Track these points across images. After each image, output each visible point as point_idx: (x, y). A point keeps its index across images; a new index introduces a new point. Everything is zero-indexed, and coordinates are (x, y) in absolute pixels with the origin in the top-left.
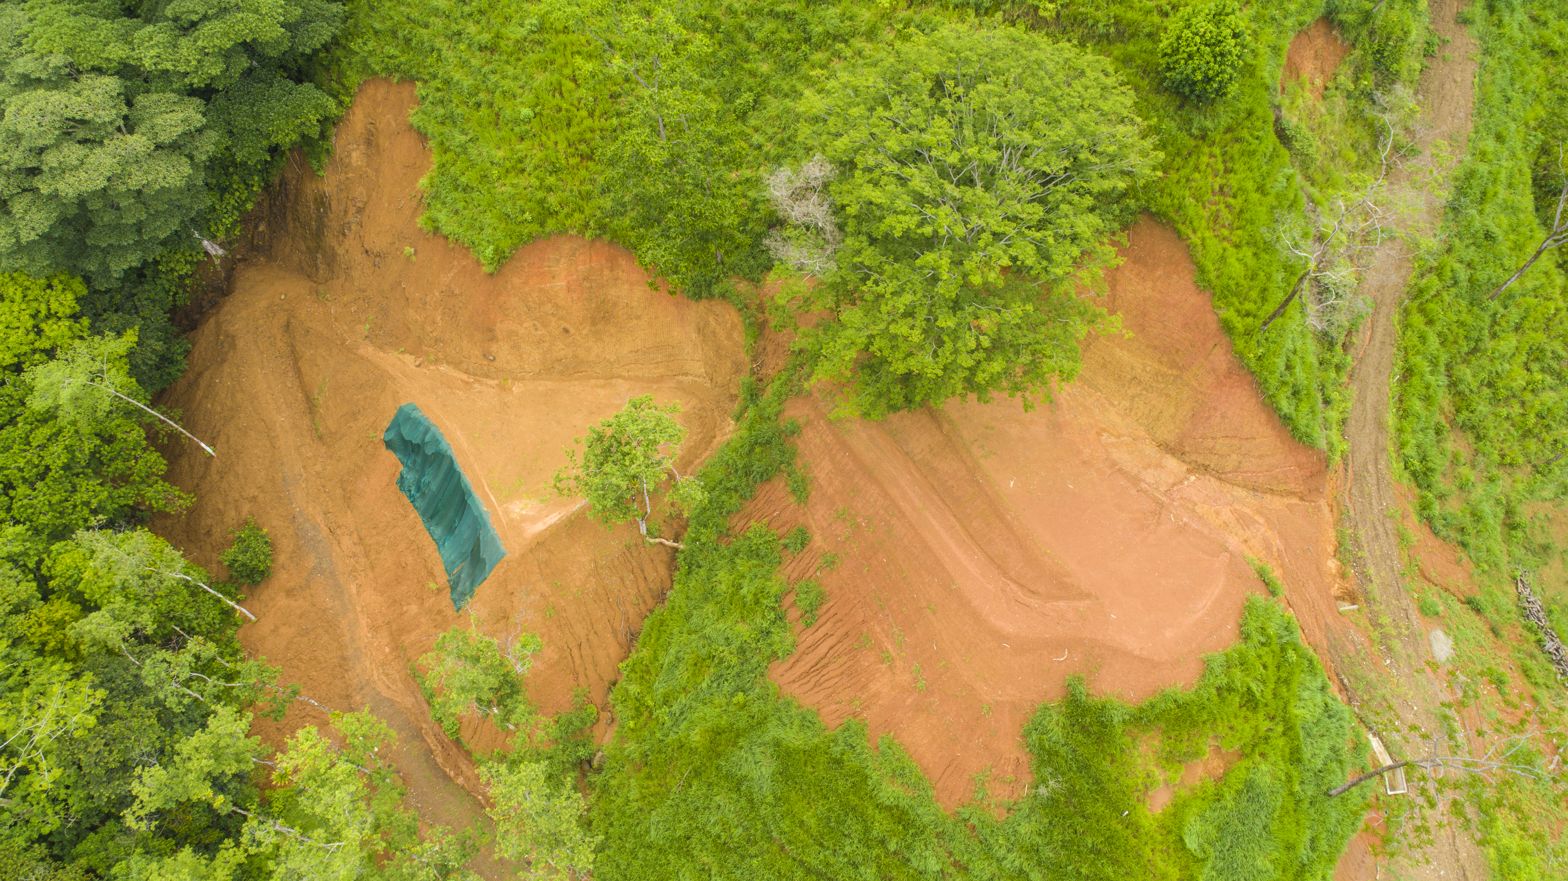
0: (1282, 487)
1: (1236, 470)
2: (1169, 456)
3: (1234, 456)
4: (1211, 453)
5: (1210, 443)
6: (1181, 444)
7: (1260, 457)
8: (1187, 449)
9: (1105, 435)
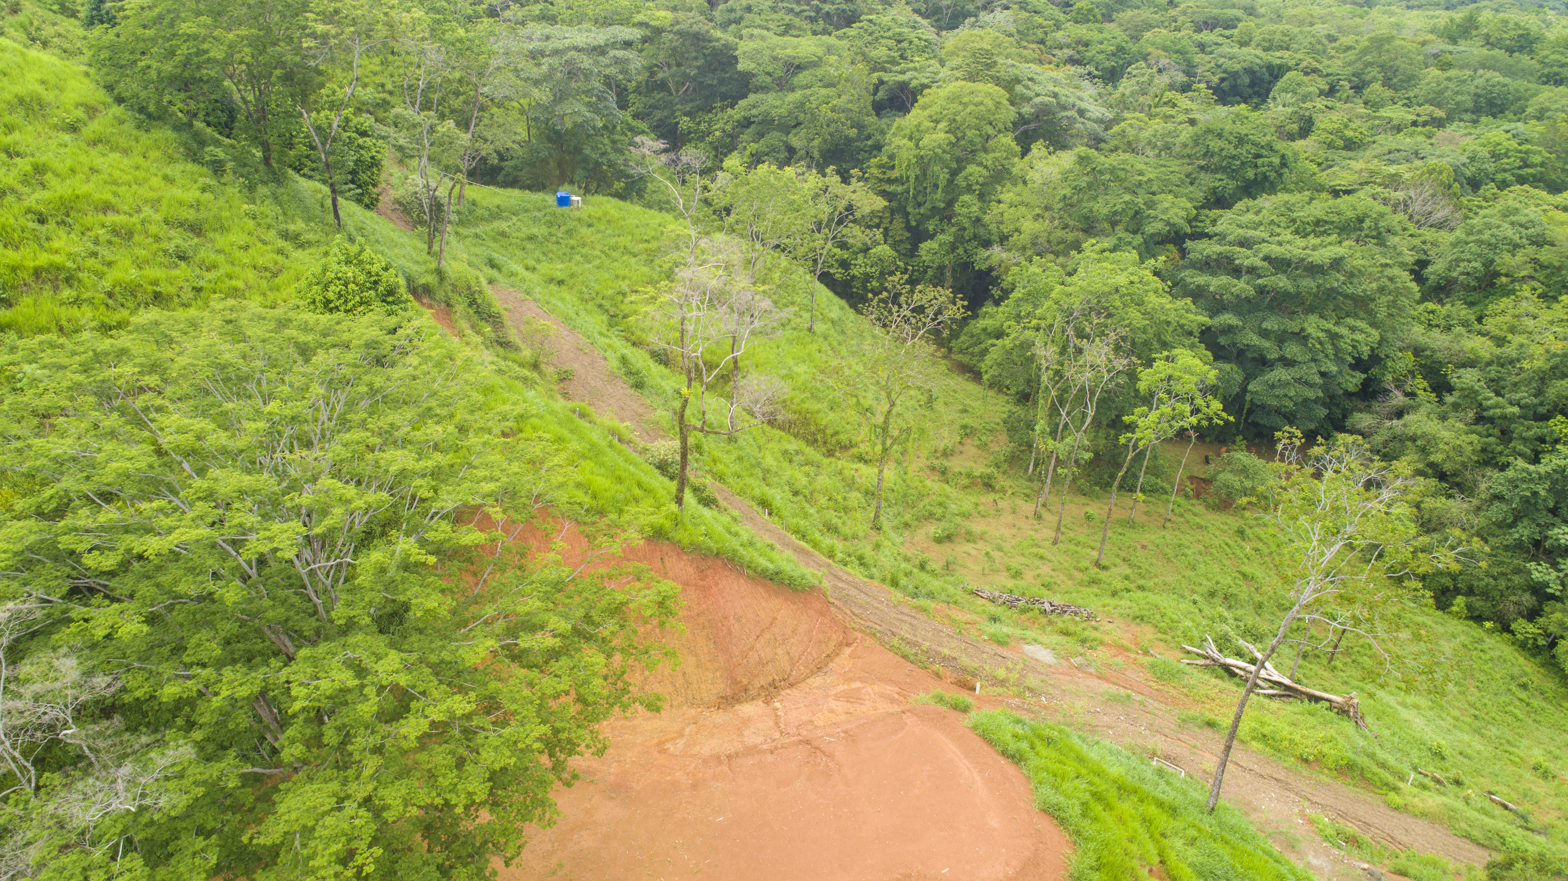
0: (832, 645)
1: (793, 663)
2: (737, 707)
3: (780, 651)
4: (763, 665)
5: (753, 657)
6: (736, 682)
7: (794, 631)
8: (745, 681)
9: (667, 746)
